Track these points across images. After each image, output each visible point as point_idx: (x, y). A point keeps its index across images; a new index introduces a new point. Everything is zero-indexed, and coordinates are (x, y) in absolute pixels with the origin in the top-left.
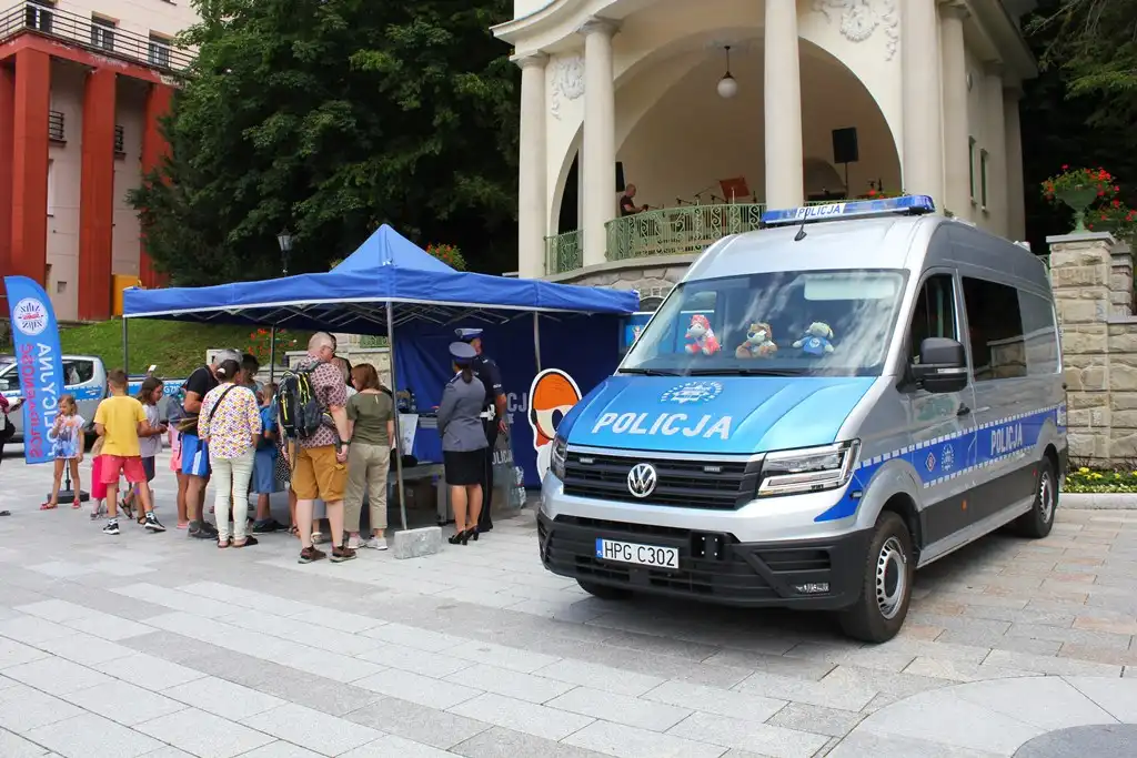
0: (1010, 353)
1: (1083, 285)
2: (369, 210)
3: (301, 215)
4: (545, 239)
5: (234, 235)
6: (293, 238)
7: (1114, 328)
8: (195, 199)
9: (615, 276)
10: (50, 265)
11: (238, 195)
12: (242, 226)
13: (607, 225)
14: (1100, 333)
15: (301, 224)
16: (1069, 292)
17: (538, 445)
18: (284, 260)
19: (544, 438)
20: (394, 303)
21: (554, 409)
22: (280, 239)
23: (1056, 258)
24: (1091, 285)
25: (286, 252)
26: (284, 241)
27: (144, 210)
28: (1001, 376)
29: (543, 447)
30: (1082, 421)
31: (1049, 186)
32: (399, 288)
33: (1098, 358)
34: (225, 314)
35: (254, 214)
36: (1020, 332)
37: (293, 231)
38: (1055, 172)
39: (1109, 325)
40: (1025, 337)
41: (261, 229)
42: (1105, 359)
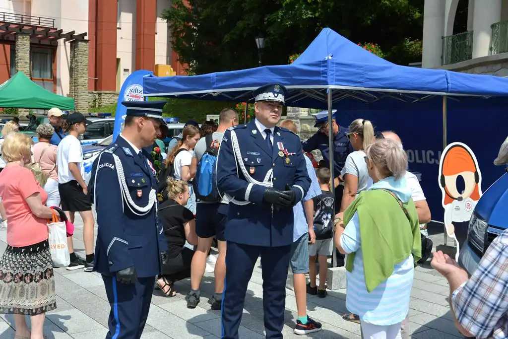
2: (316, 19)
3: (271, 23)
4: (443, 38)
5: (227, 38)
6: (266, 39)
8: (203, 15)
9: (499, 66)
10: (120, 59)
11: (230, 10)
12: (232, 32)
13: (493, 26)
15: (271, 30)
17: (446, 204)
18: (260, 55)
19: (451, 198)
20: (333, 90)
21: (457, 175)
22: (257, 40)
25: (260, 49)
26: (259, 42)
27: (172, 23)
29: (449, 205)
32: (337, 78)
34: (209, 95)
35: (240, 24)
37: (264, 35)
41: (245, 35)
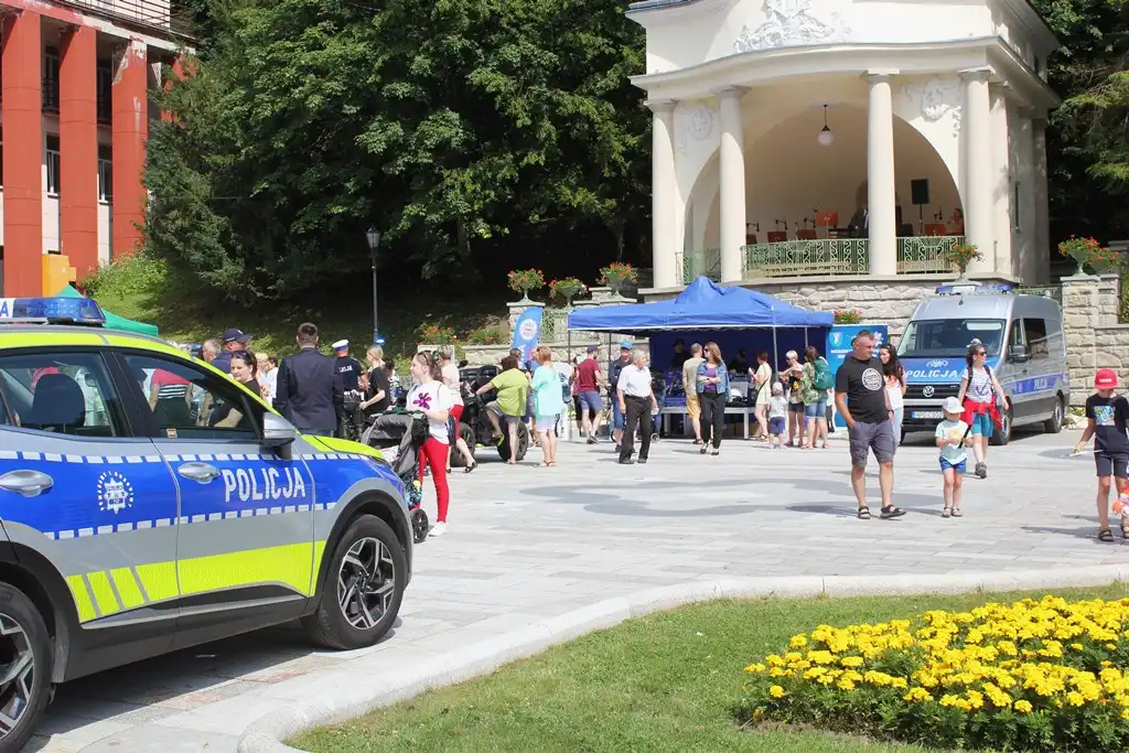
0: (1040, 347)
1: (1080, 306)
4: (676, 254)
7: (1099, 332)
13: (741, 249)
14: (1090, 334)
16: (1072, 310)
18: (373, 258)
22: (369, 235)
23: (1067, 290)
24: (1084, 306)
25: (374, 248)
26: (374, 238)
28: (1037, 358)
30: (1081, 385)
31: (1062, 247)
33: (1090, 349)
36: (1044, 335)
38: (1066, 238)
39: (1096, 330)
40: (1048, 337)
42: (1094, 348)
